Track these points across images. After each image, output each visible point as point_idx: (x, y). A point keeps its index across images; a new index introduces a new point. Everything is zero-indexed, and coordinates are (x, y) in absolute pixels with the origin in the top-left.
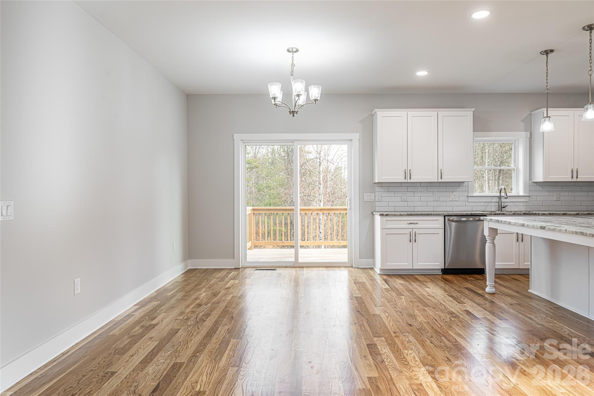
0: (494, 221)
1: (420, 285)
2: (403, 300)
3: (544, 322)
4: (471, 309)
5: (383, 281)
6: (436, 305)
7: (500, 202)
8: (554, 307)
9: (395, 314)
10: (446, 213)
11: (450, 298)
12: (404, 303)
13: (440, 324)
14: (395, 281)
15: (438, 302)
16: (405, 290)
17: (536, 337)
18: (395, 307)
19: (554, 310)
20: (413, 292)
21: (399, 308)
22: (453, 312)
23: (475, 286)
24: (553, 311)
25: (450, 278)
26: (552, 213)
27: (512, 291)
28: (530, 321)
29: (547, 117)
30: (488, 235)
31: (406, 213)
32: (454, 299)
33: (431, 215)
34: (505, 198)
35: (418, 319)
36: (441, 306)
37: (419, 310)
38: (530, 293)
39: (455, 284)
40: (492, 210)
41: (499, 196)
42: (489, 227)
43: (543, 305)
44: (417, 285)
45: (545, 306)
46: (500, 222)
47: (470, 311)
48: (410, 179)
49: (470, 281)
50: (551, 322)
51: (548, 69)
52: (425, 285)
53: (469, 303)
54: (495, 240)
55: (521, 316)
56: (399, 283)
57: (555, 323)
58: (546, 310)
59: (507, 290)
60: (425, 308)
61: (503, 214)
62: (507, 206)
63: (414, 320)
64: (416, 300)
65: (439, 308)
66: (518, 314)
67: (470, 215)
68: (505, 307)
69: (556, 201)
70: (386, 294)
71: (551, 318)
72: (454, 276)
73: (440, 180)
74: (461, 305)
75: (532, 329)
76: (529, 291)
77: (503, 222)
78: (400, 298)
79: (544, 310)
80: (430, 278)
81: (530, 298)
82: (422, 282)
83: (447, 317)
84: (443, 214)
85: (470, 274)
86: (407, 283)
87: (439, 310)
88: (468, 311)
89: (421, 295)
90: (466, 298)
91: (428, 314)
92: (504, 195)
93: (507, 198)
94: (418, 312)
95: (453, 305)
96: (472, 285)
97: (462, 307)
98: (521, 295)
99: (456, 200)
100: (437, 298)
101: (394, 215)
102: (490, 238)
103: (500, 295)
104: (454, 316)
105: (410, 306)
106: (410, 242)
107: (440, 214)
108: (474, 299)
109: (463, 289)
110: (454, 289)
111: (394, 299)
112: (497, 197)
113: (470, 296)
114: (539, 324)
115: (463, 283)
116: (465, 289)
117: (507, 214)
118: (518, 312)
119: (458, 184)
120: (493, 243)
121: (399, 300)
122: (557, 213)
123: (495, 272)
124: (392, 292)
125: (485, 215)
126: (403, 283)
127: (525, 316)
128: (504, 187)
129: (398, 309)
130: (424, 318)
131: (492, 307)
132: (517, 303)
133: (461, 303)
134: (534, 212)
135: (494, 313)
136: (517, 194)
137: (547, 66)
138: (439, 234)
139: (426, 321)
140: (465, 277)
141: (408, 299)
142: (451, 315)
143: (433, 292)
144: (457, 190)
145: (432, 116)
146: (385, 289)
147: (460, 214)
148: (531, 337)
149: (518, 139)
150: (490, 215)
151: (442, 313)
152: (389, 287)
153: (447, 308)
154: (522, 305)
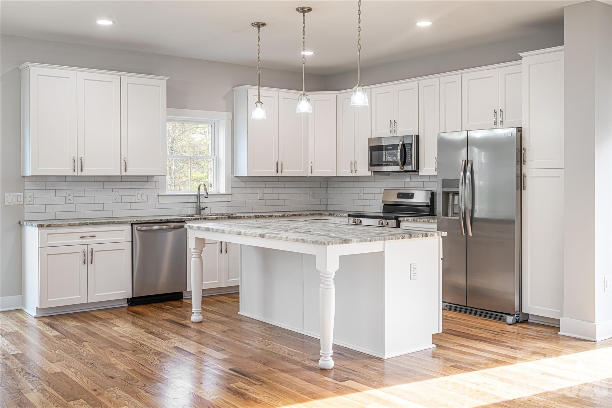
0: (203, 230)
1: (104, 325)
2: (89, 348)
3: (262, 346)
4: (180, 344)
5: (46, 325)
6: (137, 347)
7: (198, 202)
8: (269, 328)
9: (85, 367)
10: (135, 220)
11: (150, 335)
12: (91, 350)
13: (150, 368)
14: (65, 324)
15: (137, 342)
16: (86, 334)
17: (259, 363)
18: (81, 359)
19: (269, 330)
20: (97, 335)
21: (87, 359)
22: (160, 352)
23: (176, 316)
24: (268, 332)
25: (141, 309)
26: (258, 216)
27: (220, 316)
28: (249, 347)
29: (259, 102)
30: (194, 247)
31: (77, 222)
32: (156, 336)
33: (114, 223)
34: (205, 198)
35: (119, 368)
36: (143, 347)
37: (116, 357)
38: (240, 315)
39: (150, 317)
40: (189, 213)
41: (197, 195)
42: (195, 238)
43: (257, 327)
44: (99, 324)
45: (259, 328)
46: (211, 230)
47: (179, 347)
48: (82, 171)
49: (167, 310)
50: (269, 345)
51: (260, 45)
52: (111, 323)
53: (176, 338)
54: (202, 253)
55: (238, 343)
56: (72, 325)
57: (273, 345)
58: (262, 332)
59: (214, 315)
60: (123, 353)
61: (205, 219)
62: (207, 207)
63: (114, 370)
64: (106, 345)
65: (141, 350)
66: (235, 341)
67: (165, 221)
68: (218, 335)
69: (259, 200)
70: (59, 344)
71: (268, 340)
72: (145, 306)
73: (124, 174)
74: (167, 342)
75: (253, 355)
76: (239, 313)
77: (215, 231)
78: (83, 345)
79: (260, 333)
80: (114, 313)
81: (241, 321)
82: (104, 320)
83: (155, 359)
84: (130, 221)
85: (164, 301)
86: (84, 325)
87: (141, 352)
88: (178, 347)
89: (110, 337)
90: (169, 332)
91: (130, 360)
92: (204, 193)
93: (208, 197)
94: (115, 359)
95: (157, 343)
96: (172, 315)
97: (169, 345)
98: (231, 319)
99: (144, 201)
100: (134, 338)
101: (60, 226)
102: (197, 251)
103: (209, 322)
104: (163, 356)
105: (100, 353)
106: (85, 264)
107: (127, 221)
108: (179, 332)
109: (163, 322)
110: (152, 324)
111: (75, 348)
112: (195, 196)
113: (174, 329)
114: (258, 349)
115: (159, 314)
116: (165, 322)
117: (209, 218)
118: (233, 339)
119: (146, 179)
120: (200, 258)
121: (82, 349)
122: (263, 215)
123: (202, 294)
124: (67, 340)
125: (183, 220)
126: (78, 325)
127: (241, 342)
128: (203, 183)
129: (85, 360)
130: (126, 365)
131: (204, 338)
132: (230, 329)
133: (166, 340)
134: (238, 215)
135: (208, 345)
136: (217, 191)
137: (259, 41)
138: (124, 249)
139: (130, 369)
140: (159, 306)
141: (95, 344)
142: (159, 356)
143: (126, 331)
144: (145, 187)
145: (112, 82)
146: (55, 337)
147: (153, 220)
148: (254, 363)
149: (219, 121)
150: (190, 220)
151: (147, 355)
152: (60, 334)
153: (151, 348)
154: (235, 330)
